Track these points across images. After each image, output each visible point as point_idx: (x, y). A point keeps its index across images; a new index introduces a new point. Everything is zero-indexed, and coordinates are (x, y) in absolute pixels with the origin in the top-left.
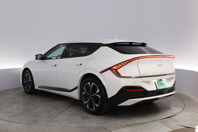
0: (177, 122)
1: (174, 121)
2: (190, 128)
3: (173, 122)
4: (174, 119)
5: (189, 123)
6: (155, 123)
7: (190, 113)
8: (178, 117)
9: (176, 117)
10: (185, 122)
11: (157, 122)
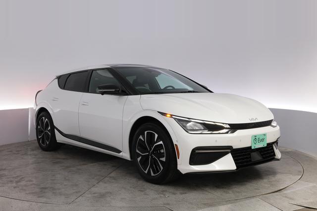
0: (291, 199)
1: (286, 197)
2: (312, 209)
3: (284, 198)
5: (311, 200)
6: (253, 200)
7: (311, 185)
8: (292, 190)
9: (289, 191)
10: (304, 199)
11: (258, 199)
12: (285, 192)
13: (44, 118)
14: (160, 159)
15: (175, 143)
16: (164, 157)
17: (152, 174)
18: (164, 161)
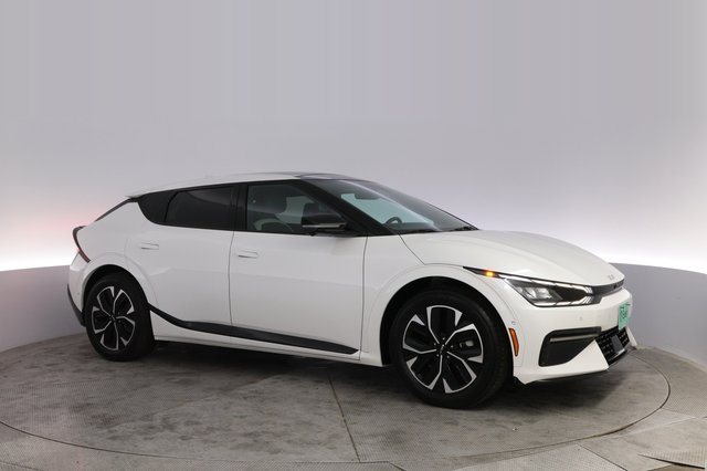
0: (645, 446)
1: (634, 443)
2: (687, 468)
3: (630, 445)
4: (632, 436)
5: (685, 450)
6: (568, 448)
7: (686, 418)
8: (647, 429)
9: (640, 431)
10: (671, 447)
11: (577, 446)
12: (632, 432)
13: (112, 288)
14: (470, 359)
15: (508, 325)
16: (479, 354)
17: (448, 390)
18: (481, 361)
